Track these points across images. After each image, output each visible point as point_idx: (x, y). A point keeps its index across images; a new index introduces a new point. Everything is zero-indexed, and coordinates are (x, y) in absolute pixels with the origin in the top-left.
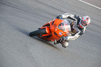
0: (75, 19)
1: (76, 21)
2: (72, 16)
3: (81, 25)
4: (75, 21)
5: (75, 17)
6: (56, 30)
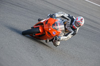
0: (69, 19)
2: (66, 15)
6: (50, 29)
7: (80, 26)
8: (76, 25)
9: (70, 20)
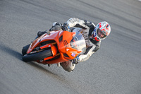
1: (88, 31)
3: (97, 36)
4: (86, 31)
5: (86, 24)
6: (67, 50)
7: (105, 36)
8: (99, 36)
9: (88, 28)
